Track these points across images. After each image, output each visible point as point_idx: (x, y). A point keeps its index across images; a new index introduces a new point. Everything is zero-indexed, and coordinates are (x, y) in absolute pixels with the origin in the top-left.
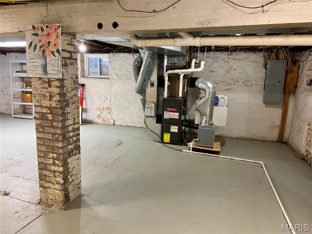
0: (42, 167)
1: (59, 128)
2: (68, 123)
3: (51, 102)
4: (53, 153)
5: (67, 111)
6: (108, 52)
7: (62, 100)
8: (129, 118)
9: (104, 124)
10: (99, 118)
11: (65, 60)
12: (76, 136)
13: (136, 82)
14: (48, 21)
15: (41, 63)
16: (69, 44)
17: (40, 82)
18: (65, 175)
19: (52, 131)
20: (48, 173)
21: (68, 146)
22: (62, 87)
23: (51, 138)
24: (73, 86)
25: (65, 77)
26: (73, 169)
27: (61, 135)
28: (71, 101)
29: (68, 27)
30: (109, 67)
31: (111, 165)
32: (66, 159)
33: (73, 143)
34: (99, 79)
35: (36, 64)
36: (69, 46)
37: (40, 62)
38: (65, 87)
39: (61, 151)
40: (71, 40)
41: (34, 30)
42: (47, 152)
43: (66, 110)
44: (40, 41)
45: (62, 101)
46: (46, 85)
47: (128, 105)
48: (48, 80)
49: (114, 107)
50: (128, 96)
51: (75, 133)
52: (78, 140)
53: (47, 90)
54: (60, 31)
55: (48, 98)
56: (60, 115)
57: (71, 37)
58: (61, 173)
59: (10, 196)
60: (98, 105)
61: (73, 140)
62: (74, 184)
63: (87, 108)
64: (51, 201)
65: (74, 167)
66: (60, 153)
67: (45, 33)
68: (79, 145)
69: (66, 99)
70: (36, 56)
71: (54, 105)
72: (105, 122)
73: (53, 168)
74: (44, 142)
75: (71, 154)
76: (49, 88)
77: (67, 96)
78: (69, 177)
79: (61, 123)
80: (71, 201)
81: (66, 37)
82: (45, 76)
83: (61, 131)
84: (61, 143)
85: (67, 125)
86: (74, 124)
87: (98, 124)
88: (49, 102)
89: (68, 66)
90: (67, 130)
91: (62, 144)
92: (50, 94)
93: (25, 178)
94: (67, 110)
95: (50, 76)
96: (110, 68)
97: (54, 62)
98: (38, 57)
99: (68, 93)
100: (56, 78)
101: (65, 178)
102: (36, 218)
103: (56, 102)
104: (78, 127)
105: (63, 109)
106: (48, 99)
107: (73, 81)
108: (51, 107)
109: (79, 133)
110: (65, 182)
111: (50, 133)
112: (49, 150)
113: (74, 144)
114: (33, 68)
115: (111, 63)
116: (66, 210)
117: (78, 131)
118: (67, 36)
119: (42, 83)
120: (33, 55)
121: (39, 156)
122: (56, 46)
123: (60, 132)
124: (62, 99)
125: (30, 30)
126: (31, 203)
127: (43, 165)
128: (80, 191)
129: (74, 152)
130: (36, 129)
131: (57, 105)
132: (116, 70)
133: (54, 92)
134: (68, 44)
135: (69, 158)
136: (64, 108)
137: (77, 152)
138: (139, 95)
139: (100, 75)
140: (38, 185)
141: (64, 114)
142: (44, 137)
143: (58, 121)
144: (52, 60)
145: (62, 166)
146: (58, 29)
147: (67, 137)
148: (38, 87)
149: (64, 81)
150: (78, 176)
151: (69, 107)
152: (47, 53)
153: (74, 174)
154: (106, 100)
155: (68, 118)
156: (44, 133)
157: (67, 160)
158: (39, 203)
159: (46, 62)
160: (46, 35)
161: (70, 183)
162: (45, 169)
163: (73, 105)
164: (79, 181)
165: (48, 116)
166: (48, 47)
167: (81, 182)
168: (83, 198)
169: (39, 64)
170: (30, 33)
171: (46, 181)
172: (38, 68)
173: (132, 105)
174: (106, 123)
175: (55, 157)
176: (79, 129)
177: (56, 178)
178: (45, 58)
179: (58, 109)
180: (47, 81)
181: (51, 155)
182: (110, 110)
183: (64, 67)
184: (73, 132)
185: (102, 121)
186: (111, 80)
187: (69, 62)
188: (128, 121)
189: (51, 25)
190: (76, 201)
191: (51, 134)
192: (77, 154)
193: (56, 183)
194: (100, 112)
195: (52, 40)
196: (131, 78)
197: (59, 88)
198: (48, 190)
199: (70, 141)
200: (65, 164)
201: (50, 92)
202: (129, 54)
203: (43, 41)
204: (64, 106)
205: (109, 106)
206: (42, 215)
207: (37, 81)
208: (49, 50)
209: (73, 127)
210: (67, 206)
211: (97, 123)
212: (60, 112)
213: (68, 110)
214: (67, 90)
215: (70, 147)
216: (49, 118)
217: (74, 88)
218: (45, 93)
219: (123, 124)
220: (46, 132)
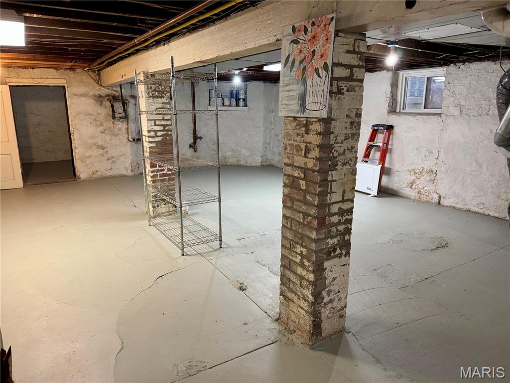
0: (287, 265)
1: (314, 205)
2: (330, 199)
3: (307, 159)
4: (302, 245)
5: (332, 177)
6: (445, 63)
7: (324, 158)
8: (473, 194)
9: (418, 201)
10: (411, 188)
11: (339, 83)
12: (345, 223)
13: (501, 119)
14: (317, 13)
15: (299, 92)
16: (349, 50)
17: (294, 124)
18: (318, 289)
19: (304, 209)
20: (292, 277)
21: (327, 238)
22: (326, 133)
23: (302, 221)
24: (349, 131)
25: (334, 115)
26: (332, 281)
27: (315, 219)
28: (341, 159)
29: (349, 18)
30: (444, 93)
31: (412, 287)
32: (321, 261)
33: (338, 235)
34: (421, 117)
35: (291, 94)
36: (350, 55)
37: (297, 89)
38: (333, 133)
39: (314, 246)
40: (355, 43)
41: (294, 33)
42: (294, 241)
43: (330, 176)
44: (301, 52)
45: (324, 160)
46: (302, 129)
47: (474, 169)
48: (307, 121)
49: (443, 169)
50: (477, 149)
51: (342, 217)
52: (348, 231)
53: (303, 139)
54: (332, 28)
55: (303, 152)
56: (317, 183)
57: (355, 37)
58: (310, 282)
59: (246, 293)
60: (412, 164)
61: (337, 230)
62: (332, 308)
63: (391, 167)
64: (293, 323)
65: (334, 279)
66: (311, 250)
67: (310, 35)
68: (349, 240)
69: (331, 155)
70: (292, 79)
71: (310, 165)
72: (422, 196)
73: (300, 270)
74: (291, 225)
75: (332, 255)
76: (306, 135)
77: (335, 150)
78: (324, 293)
79: (319, 198)
80: (323, 335)
81: (345, 39)
82: (302, 114)
83: (317, 212)
84: (314, 233)
85: (328, 201)
86: (343, 201)
87: (407, 198)
88: (304, 159)
89: (343, 94)
90: (327, 211)
91: (317, 234)
92: (306, 146)
93: (271, 270)
94: (332, 175)
95: (309, 114)
96: (446, 93)
97: (318, 88)
98: (295, 81)
99: (337, 145)
100: (317, 118)
101: (316, 294)
102: (268, 344)
103: (314, 161)
104: (349, 207)
105: (324, 174)
106: (303, 154)
107: (349, 122)
108: (305, 168)
109: (351, 219)
110: (315, 299)
111: (301, 212)
112: (297, 240)
113: (338, 238)
114: (287, 100)
115: (449, 83)
116: (312, 349)
117: (349, 215)
118: (348, 36)
119: (297, 126)
120: (289, 78)
121: (283, 246)
122: (323, 58)
123: (315, 213)
124: (325, 155)
125: (288, 35)
126: (268, 315)
127: (286, 262)
128: (341, 323)
129: (338, 251)
130: (283, 202)
131: (315, 165)
132: (458, 96)
133: (313, 142)
134: (348, 52)
135: (328, 260)
136: (326, 172)
137: (344, 252)
138: (503, 149)
139: (425, 108)
140: (279, 291)
141: (326, 183)
142: (292, 217)
143: (313, 194)
144: (314, 84)
145: (313, 272)
146: (329, 24)
147: (327, 222)
148: (291, 134)
149: (332, 122)
150: (342, 295)
151: (337, 169)
152: (309, 71)
153: (334, 291)
154: (429, 156)
155: (333, 191)
156: (292, 210)
157: (323, 263)
158: (277, 320)
159: (305, 89)
160: (310, 40)
161: (326, 304)
162: (289, 269)
163: (345, 167)
164: (342, 304)
165: (300, 182)
166: (311, 61)
167: (345, 307)
168: (345, 337)
169: (295, 94)
170: (288, 39)
171: (289, 288)
172: (294, 101)
173: (485, 169)
174: (424, 198)
175: (304, 253)
176: (352, 212)
177: (302, 289)
178: (304, 81)
179: (316, 173)
180: (305, 122)
181: (299, 249)
182: (435, 175)
183: (335, 97)
184: (339, 217)
185: (417, 194)
186: (444, 117)
187: (346, 86)
188: (469, 200)
189: (320, 18)
190: (333, 337)
191: (302, 214)
192: (343, 257)
193: (302, 297)
194: (414, 178)
195: (319, 47)
196: (490, 113)
197: (320, 135)
198: (291, 304)
199: (332, 230)
200: (319, 270)
201: (307, 143)
202: (493, 63)
203: (305, 52)
204: (327, 167)
205: (434, 167)
206: (276, 342)
207: (290, 123)
208: (313, 67)
209: (339, 206)
210: (316, 343)
211: (405, 196)
212: (319, 179)
213: (334, 175)
214: (336, 140)
215: (331, 241)
216: (301, 187)
217: (350, 135)
218: (299, 144)
219: (459, 206)
220: (295, 210)
